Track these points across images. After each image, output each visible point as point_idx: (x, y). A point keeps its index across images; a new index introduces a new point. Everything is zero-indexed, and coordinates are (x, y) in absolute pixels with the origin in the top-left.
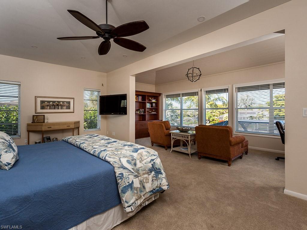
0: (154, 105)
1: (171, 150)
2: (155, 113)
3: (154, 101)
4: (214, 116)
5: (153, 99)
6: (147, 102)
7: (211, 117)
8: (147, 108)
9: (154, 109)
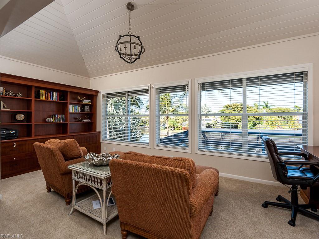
0: (87, 108)
1: (72, 209)
2: (89, 121)
3: (86, 102)
4: (178, 123)
5: (84, 99)
6: (71, 104)
7: (175, 124)
8: (71, 113)
9: (87, 115)
